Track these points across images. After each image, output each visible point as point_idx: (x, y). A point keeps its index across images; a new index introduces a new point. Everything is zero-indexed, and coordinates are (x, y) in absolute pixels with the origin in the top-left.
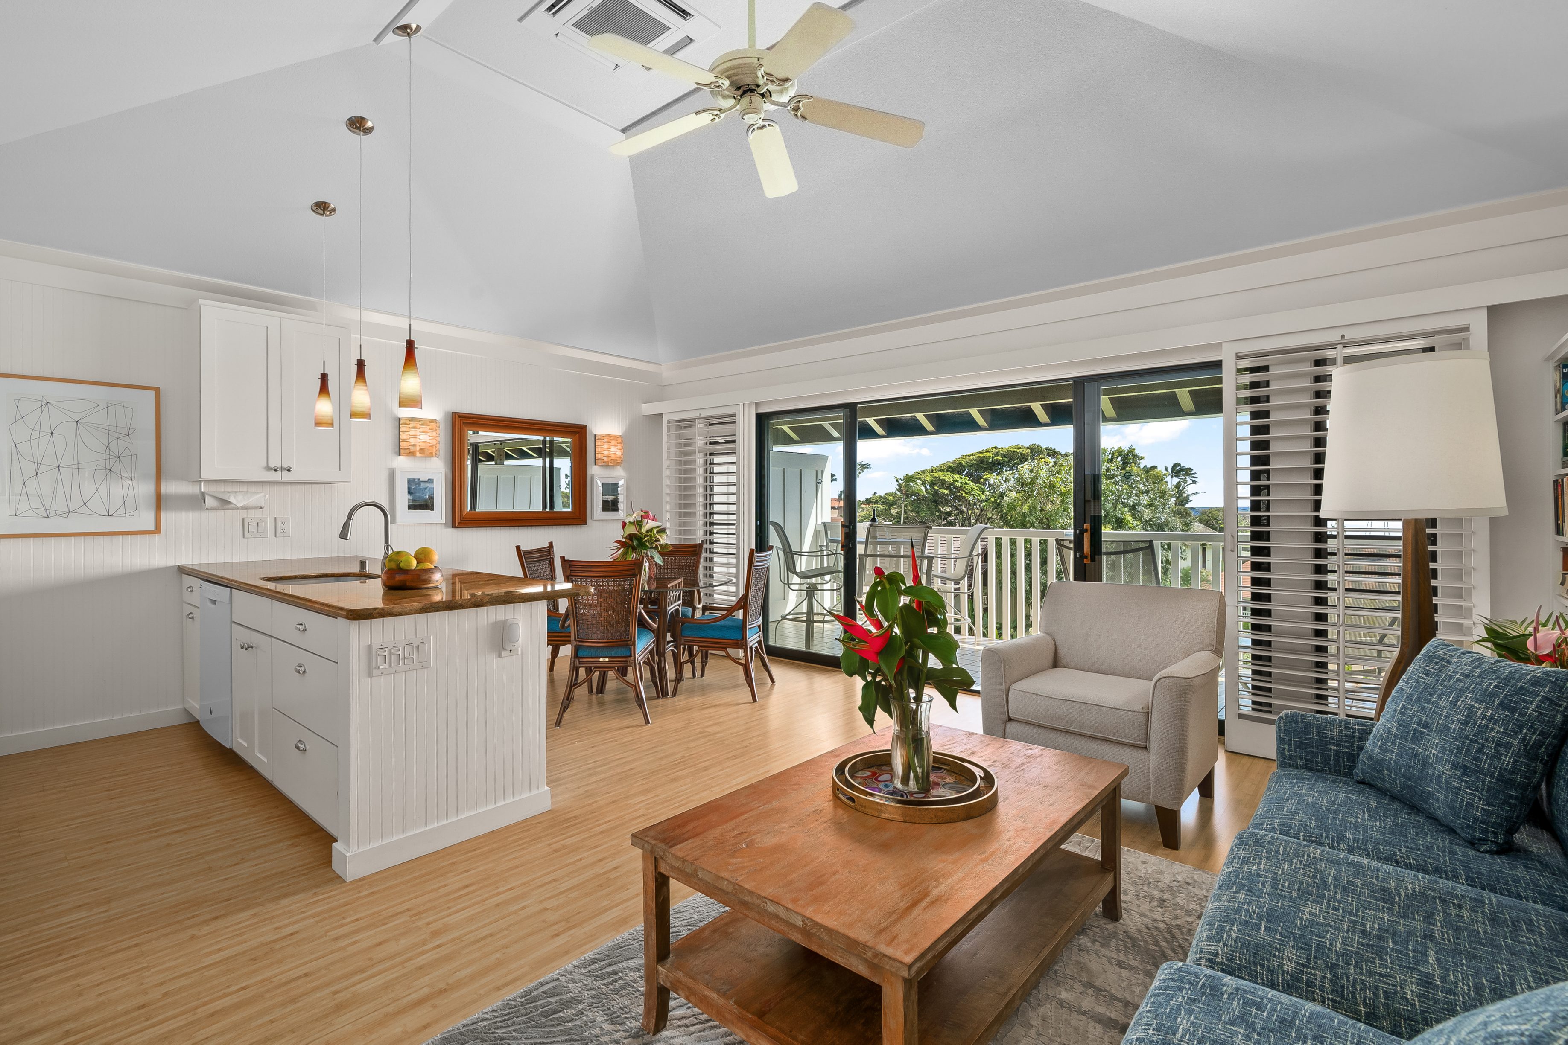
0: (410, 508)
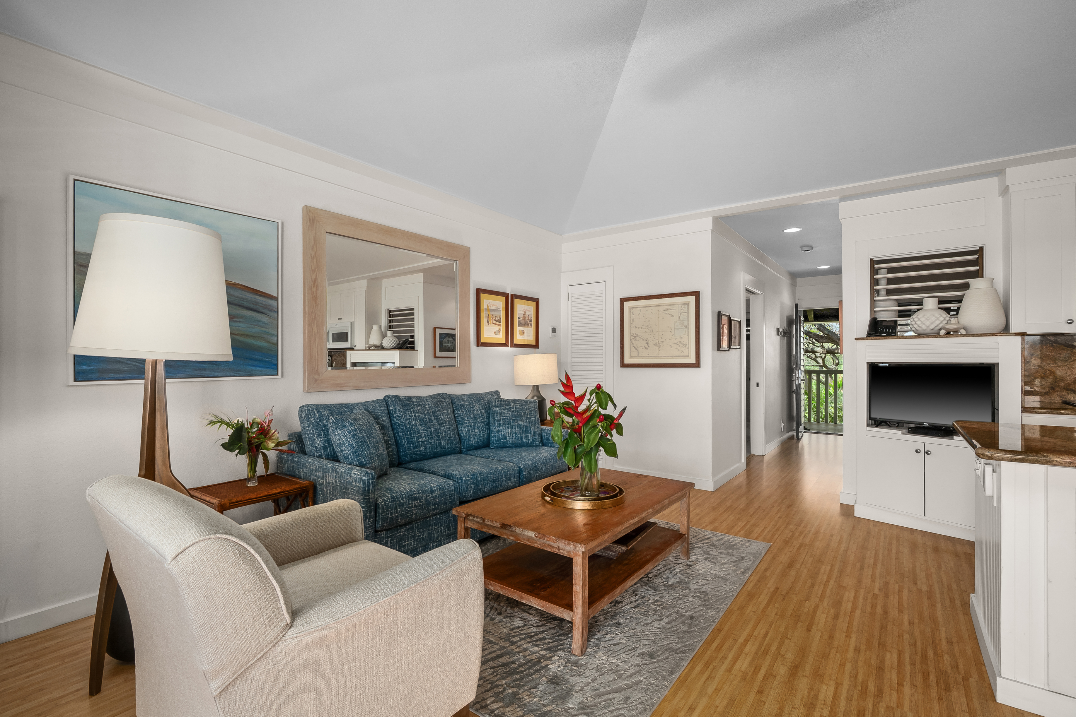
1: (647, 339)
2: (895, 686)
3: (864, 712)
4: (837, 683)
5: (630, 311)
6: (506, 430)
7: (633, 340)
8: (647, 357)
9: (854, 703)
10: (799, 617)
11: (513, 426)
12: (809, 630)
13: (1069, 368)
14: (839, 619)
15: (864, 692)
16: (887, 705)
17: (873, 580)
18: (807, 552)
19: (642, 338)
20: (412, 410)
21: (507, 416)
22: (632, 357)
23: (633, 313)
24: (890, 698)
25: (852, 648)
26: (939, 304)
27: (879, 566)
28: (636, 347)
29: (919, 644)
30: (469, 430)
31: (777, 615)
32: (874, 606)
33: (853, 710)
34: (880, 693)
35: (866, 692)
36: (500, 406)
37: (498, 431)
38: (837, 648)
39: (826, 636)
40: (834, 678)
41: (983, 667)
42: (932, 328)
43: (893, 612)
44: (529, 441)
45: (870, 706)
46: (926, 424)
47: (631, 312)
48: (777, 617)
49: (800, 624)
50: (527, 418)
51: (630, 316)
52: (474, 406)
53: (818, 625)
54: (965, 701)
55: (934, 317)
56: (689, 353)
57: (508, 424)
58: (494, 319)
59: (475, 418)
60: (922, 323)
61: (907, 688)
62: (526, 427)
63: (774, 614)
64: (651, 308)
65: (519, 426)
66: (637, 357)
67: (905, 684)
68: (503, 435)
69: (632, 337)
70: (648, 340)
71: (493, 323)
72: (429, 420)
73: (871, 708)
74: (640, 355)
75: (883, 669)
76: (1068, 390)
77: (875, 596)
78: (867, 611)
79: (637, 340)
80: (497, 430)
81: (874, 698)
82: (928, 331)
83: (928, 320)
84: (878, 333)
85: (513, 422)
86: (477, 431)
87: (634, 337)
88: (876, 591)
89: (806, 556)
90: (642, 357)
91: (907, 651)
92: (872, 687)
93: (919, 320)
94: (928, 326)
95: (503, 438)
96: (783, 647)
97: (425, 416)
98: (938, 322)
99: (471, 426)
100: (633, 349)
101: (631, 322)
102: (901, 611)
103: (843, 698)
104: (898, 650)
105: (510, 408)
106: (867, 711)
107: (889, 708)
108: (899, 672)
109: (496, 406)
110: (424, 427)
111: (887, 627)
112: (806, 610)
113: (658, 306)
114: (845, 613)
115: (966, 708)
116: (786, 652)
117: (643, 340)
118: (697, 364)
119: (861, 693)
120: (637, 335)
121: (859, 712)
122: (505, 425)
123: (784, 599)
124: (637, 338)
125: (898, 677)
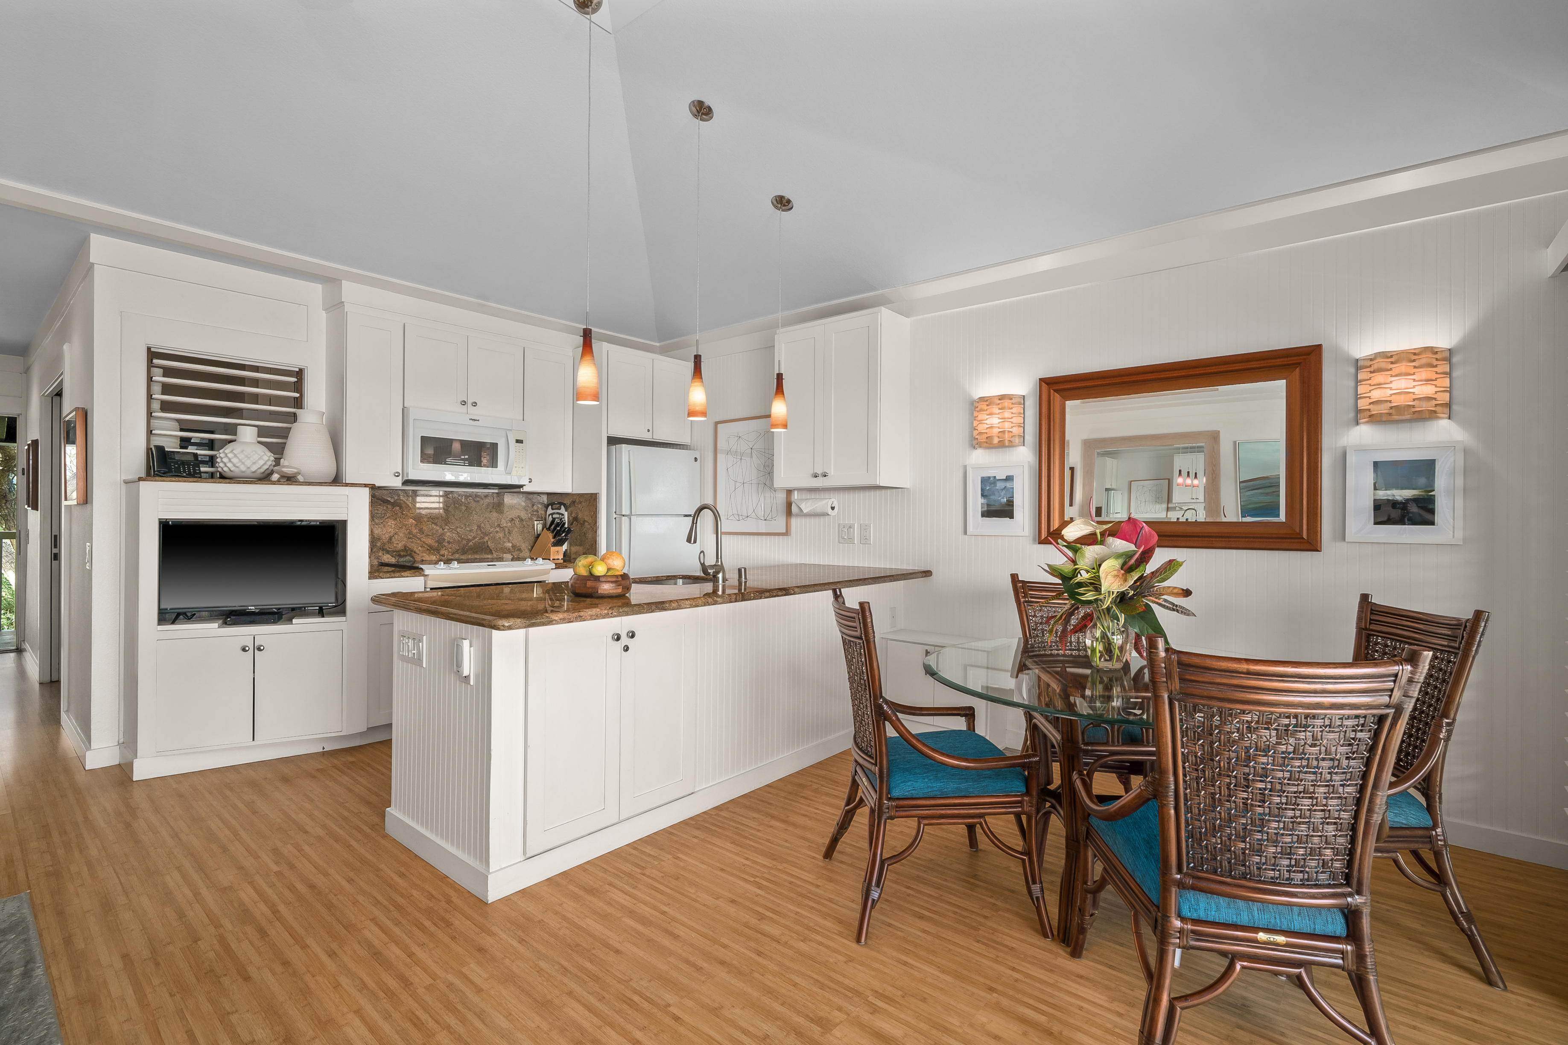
0: (983, 516)
2: (408, 960)
3: (415, 1015)
4: (355, 1012)
9: (396, 1015)
10: (212, 971)
12: (247, 978)
13: (384, 526)
14: (269, 933)
15: (391, 994)
16: (425, 987)
17: (257, 857)
18: (114, 870)
24: (419, 978)
25: (324, 957)
26: (259, 436)
27: (242, 833)
29: (380, 898)
31: (174, 995)
32: (292, 888)
33: (403, 1024)
34: (406, 983)
35: (394, 994)
38: (308, 971)
39: (279, 968)
40: (345, 1010)
41: (448, 879)
42: (254, 470)
43: (319, 881)
45: (414, 1005)
46: (251, 608)
48: (178, 997)
49: (226, 981)
53: (251, 962)
54: (470, 923)
55: (257, 455)
60: (240, 461)
61: (421, 954)
63: (167, 995)
67: (413, 950)
73: (416, 1005)
75: (380, 953)
76: (383, 550)
77: (278, 874)
78: (290, 899)
81: (406, 992)
82: (248, 473)
83: (249, 458)
84: (172, 472)
88: (275, 868)
89: (118, 878)
91: (377, 913)
92: (392, 983)
93: (235, 456)
94: (249, 466)
96: (239, 1030)
98: (261, 462)
102: (326, 874)
103: (381, 1022)
104: (370, 920)
106: (417, 1012)
107: (428, 988)
108: (397, 943)
111: (332, 903)
112: (211, 955)
114: (269, 921)
115: (477, 929)
116: (251, 1033)
119: (389, 998)
121: (411, 1020)
123: (157, 964)
125: (401, 949)
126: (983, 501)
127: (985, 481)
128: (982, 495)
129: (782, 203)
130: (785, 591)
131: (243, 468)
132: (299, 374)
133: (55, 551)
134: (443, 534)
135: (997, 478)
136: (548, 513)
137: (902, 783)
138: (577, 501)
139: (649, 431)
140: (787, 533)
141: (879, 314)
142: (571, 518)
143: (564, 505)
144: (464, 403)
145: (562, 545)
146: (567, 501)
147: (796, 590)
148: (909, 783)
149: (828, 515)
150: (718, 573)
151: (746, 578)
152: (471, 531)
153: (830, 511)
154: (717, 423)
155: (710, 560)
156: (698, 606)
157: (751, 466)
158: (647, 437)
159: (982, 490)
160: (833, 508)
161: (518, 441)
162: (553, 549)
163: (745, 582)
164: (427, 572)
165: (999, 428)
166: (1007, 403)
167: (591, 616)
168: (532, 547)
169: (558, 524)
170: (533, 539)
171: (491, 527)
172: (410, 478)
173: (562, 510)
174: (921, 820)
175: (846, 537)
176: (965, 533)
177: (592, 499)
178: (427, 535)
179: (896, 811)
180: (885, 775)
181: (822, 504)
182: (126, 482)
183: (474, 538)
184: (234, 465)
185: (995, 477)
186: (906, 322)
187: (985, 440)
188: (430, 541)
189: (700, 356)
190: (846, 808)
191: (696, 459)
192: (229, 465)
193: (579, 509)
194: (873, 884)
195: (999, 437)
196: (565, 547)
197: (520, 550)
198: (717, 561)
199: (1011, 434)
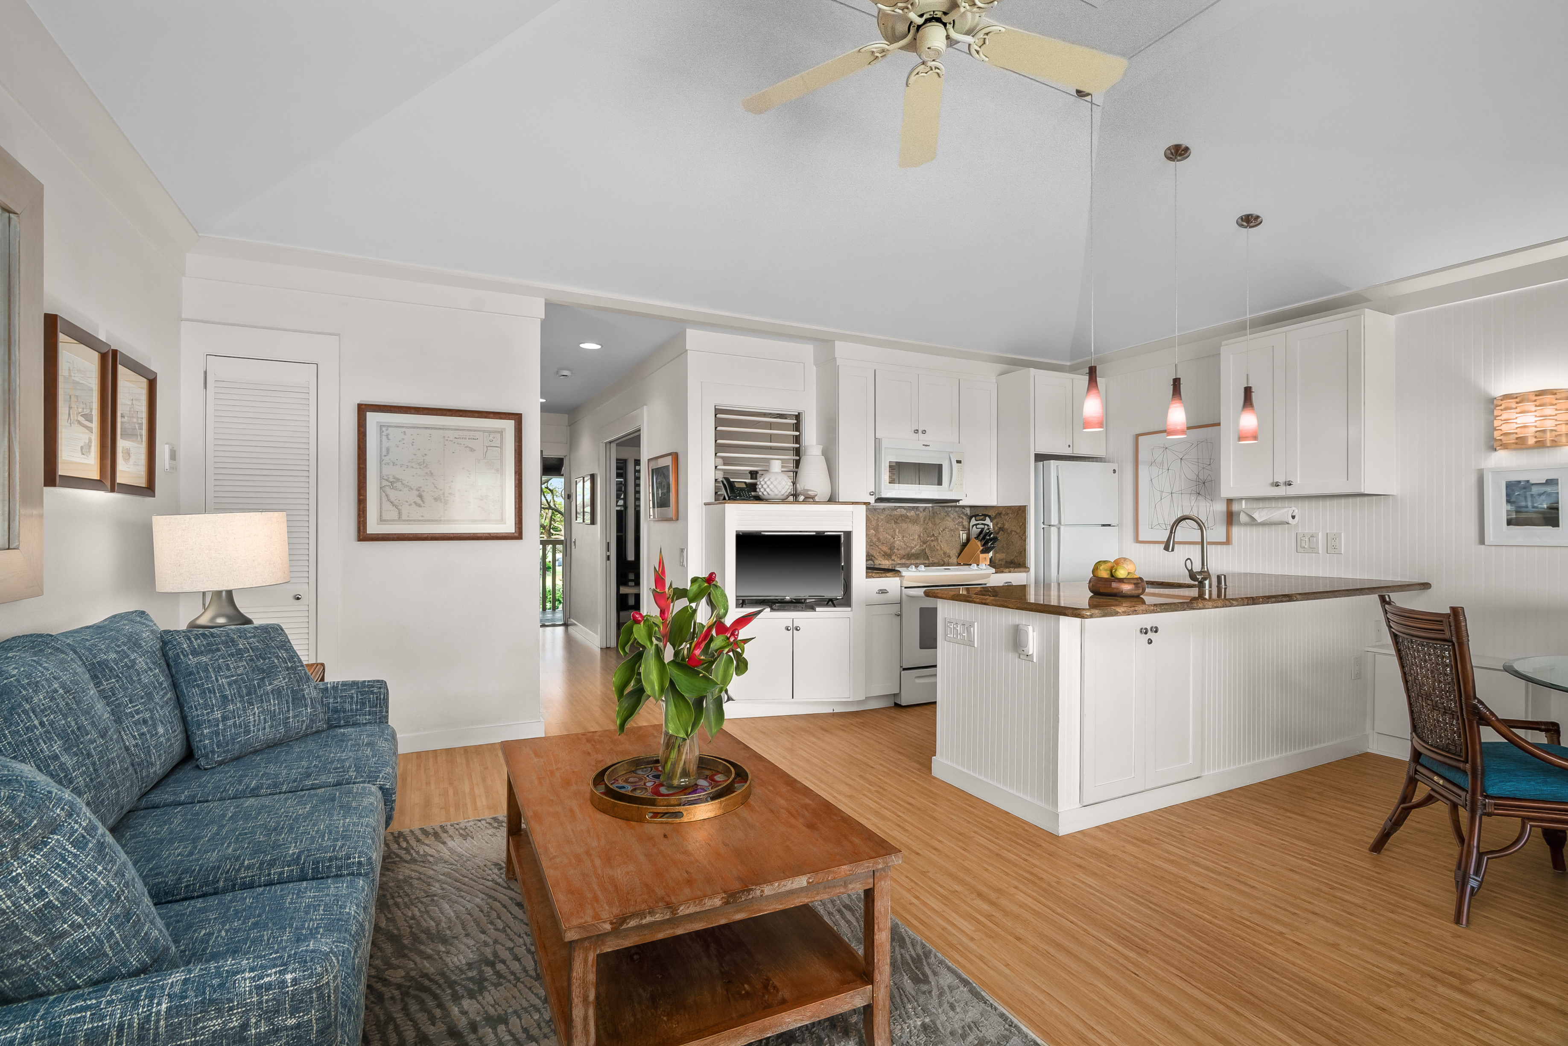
0: (1510, 522)
1: (420, 487)
5: (381, 432)
6: (244, 709)
7: (388, 489)
8: (420, 521)
11: (261, 696)
19: (407, 486)
20: (27, 707)
21: (239, 672)
22: (385, 521)
23: (387, 435)
26: (781, 467)
28: (396, 502)
30: (143, 734)
36: (210, 649)
37: (225, 718)
42: (783, 493)
44: (302, 725)
46: (788, 598)
47: (384, 433)
50: (288, 669)
51: (381, 441)
52: (133, 662)
55: (783, 481)
56: (502, 515)
57: (249, 694)
58: (80, 410)
59: (150, 696)
60: (774, 486)
62: (293, 691)
64: (427, 430)
65: (278, 692)
66: (396, 520)
68: (240, 726)
69: (385, 483)
70: (421, 490)
71: (79, 422)
72: (78, 729)
74: (404, 517)
78: (901, 809)
79: (397, 489)
80: (218, 714)
82: (779, 496)
83: (779, 484)
85: (259, 687)
86: (161, 730)
87: (390, 483)
90: (408, 521)
94: (779, 490)
95: (240, 733)
97: (65, 716)
98: (787, 487)
99: (145, 722)
100: (387, 505)
101: (384, 453)
102: (913, 797)
105: (239, 652)
109: (195, 653)
110: (76, 754)
111: (934, 817)
113: (443, 429)
117: (412, 489)
118: (518, 535)
120: (398, 480)
122: (242, 697)
124: (398, 485)
126: (1509, 507)
127: (1511, 487)
128: (1508, 501)
129: (1249, 221)
130: (1288, 598)
131: (776, 492)
132: (798, 417)
133: (608, 554)
134: (894, 542)
135: (1532, 482)
136: (971, 524)
137: (1500, 782)
138: (1004, 512)
139: (1069, 446)
140: (1228, 542)
141: (1362, 316)
142: (996, 528)
143: (989, 517)
144: (916, 431)
145: (989, 553)
146: (992, 513)
147: (1298, 596)
148: (1511, 783)
149: (1288, 524)
150: (1205, 579)
151: (1225, 585)
152: (913, 539)
153: (1290, 520)
154: (1138, 436)
155: (1197, 567)
156: (1218, 607)
157: (1180, 476)
158: (1068, 452)
159: (1508, 495)
160: (1293, 517)
161: (959, 462)
162: (982, 556)
163: (1225, 589)
164: (904, 574)
165: (1536, 427)
166: (1548, 398)
167: (1143, 611)
168: (959, 555)
169: (986, 534)
170: (959, 547)
171: (928, 537)
172: (883, 496)
173: (988, 521)
174: (1526, 821)
175: (1306, 547)
176: (1482, 541)
177: (1020, 512)
178: (883, 543)
179: (1495, 809)
180: (1479, 773)
181: (1282, 513)
182: (706, 504)
183: (916, 546)
184: (771, 490)
185: (1528, 481)
186: (1390, 320)
187: (1513, 441)
188: (885, 549)
189: (1180, 379)
190: (1402, 806)
191: (1114, 471)
192: (768, 490)
193: (1006, 520)
194: (1472, 872)
195: (1536, 437)
196: (991, 554)
197: (949, 556)
198: (1202, 568)
199: (1554, 433)
